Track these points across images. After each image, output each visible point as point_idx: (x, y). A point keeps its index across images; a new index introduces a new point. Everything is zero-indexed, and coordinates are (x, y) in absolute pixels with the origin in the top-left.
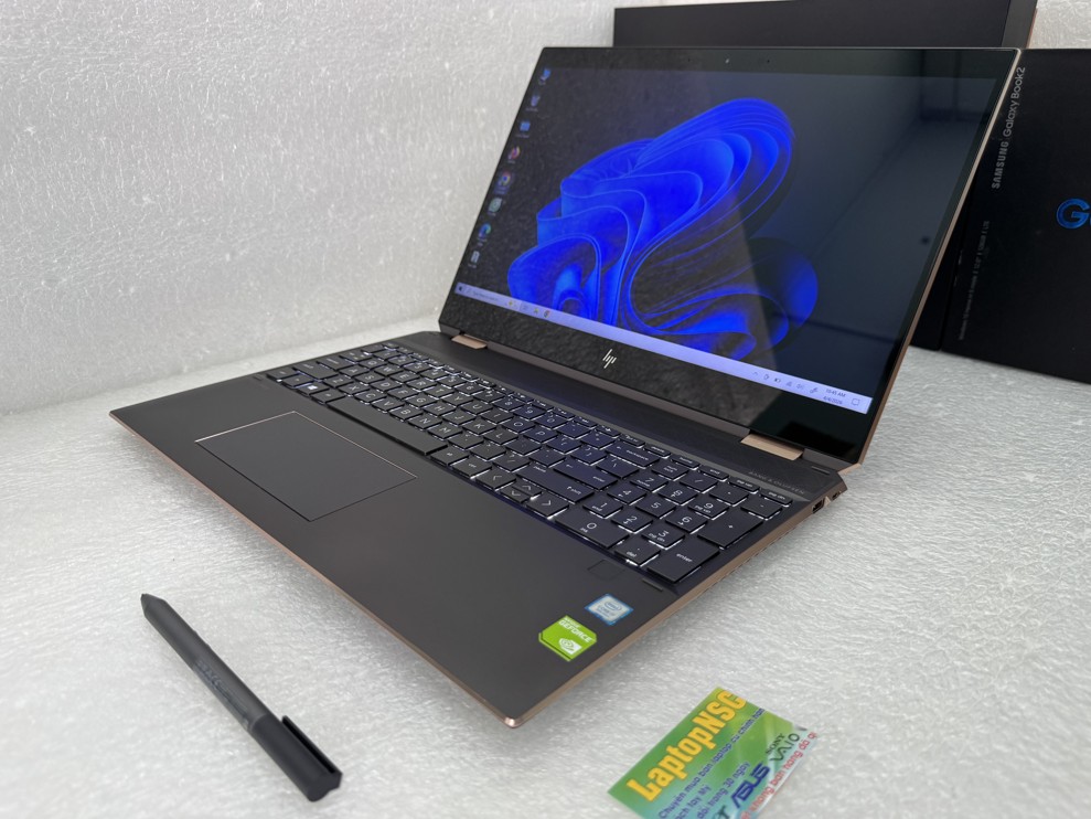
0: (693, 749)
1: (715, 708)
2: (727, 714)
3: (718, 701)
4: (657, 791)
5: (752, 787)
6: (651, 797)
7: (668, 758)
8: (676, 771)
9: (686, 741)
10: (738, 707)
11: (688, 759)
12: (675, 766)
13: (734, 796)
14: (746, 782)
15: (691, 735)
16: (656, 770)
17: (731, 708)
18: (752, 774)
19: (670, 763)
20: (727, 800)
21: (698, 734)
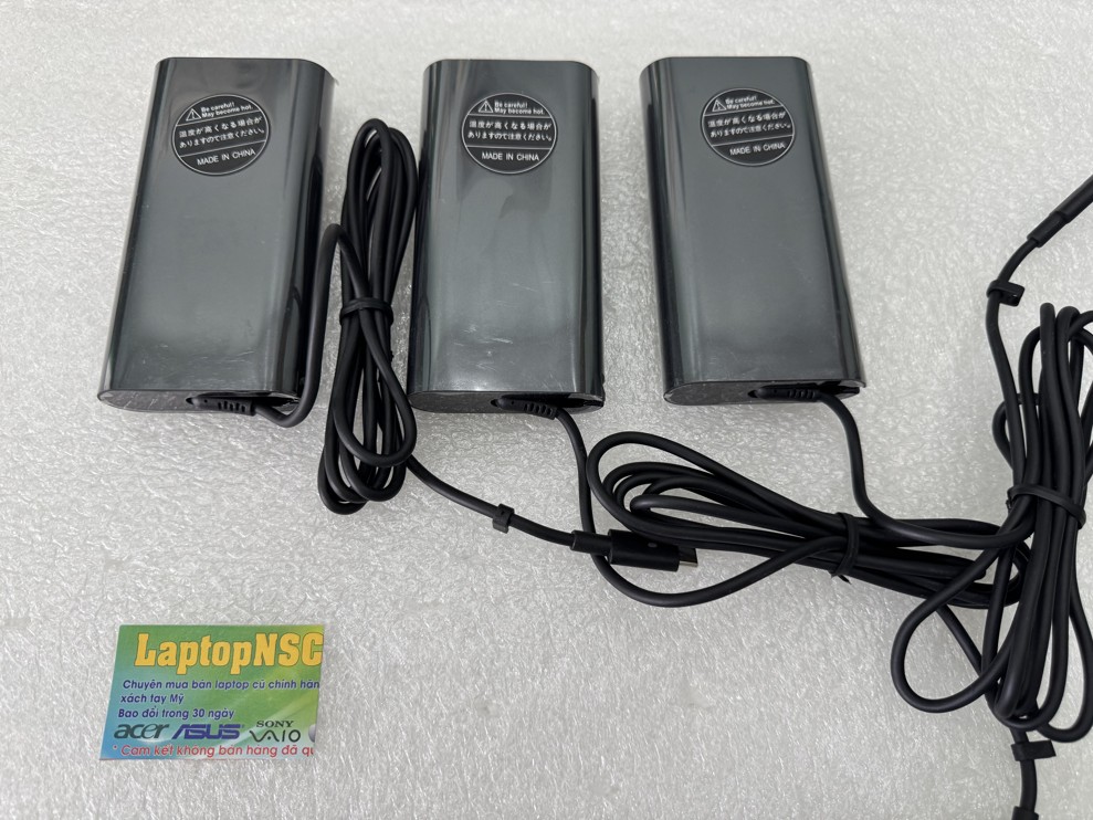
0: (221, 659)
1: (290, 643)
2: (289, 657)
3: (301, 640)
4: (151, 661)
5: (207, 735)
6: (140, 661)
7: (194, 646)
8: (184, 662)
9: (226, 646)
10: (306, 660)
11: (205, 662)
12: (188, 658)
13: (184, 726)
14: (209, 726)
15: (238, 646)
16: (172, 646)
17: (300, 655)
18: (221, 726)
19: (189, 650)
20: (177, 723)
21: (242, 650)
